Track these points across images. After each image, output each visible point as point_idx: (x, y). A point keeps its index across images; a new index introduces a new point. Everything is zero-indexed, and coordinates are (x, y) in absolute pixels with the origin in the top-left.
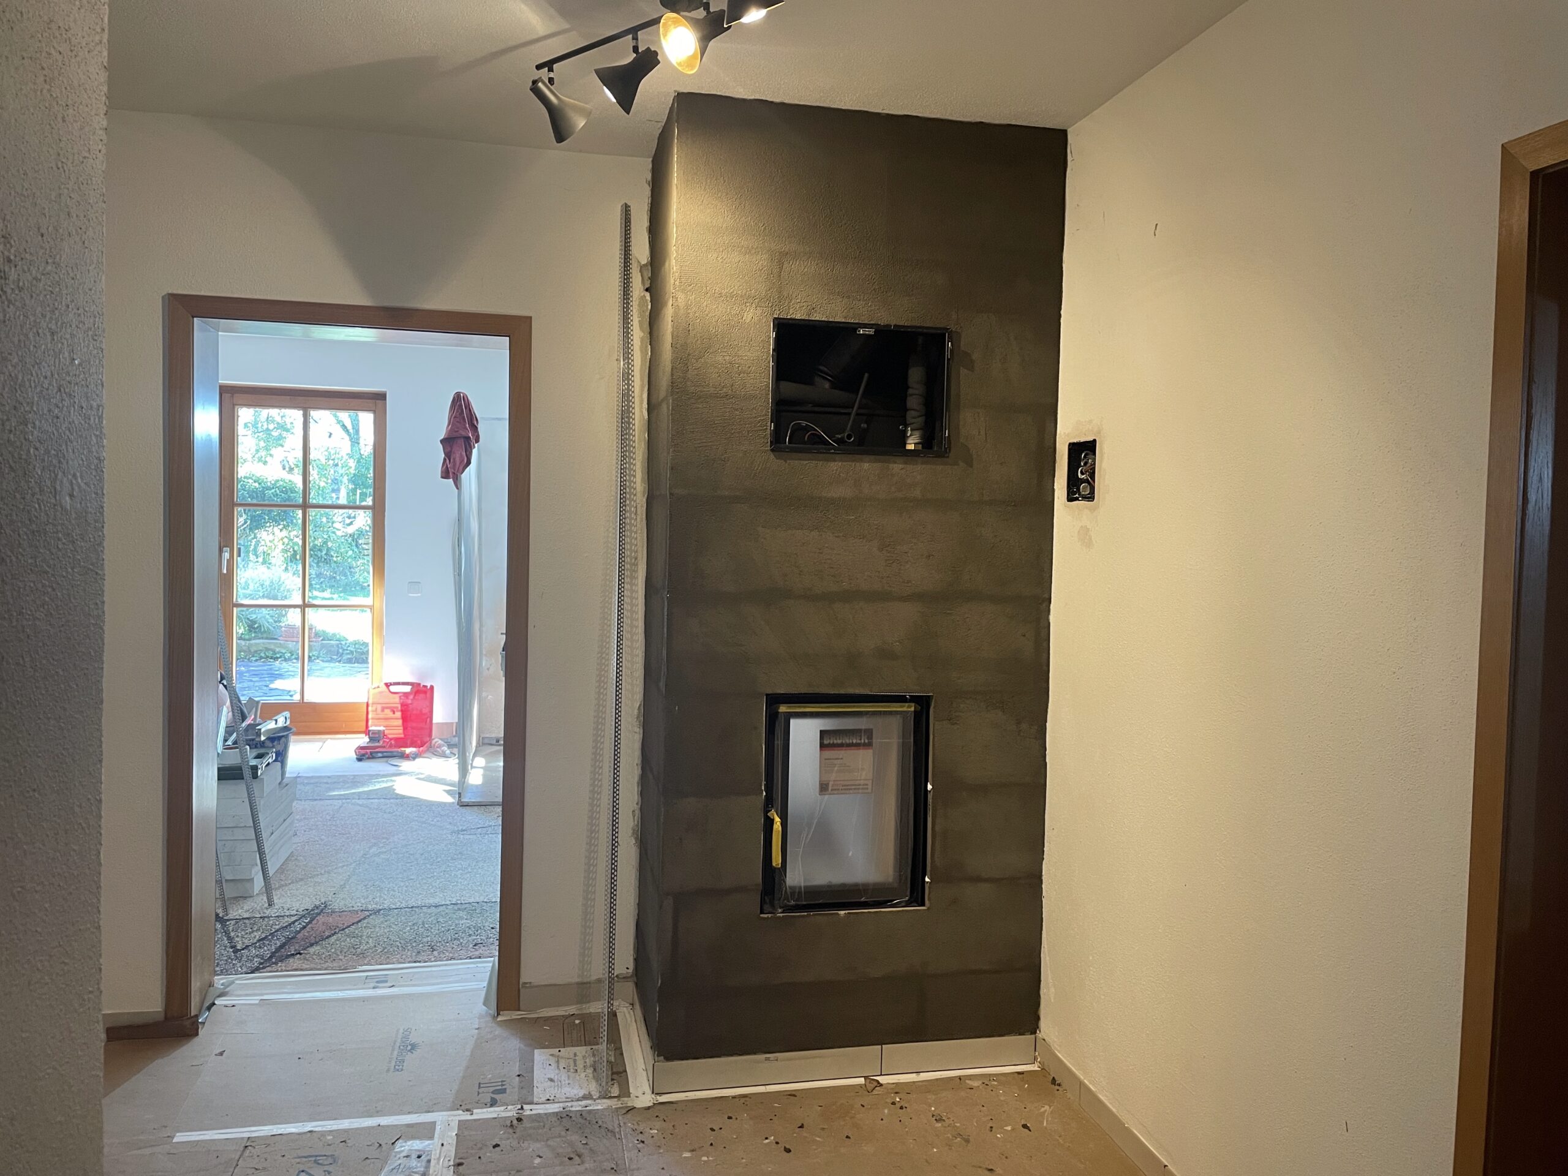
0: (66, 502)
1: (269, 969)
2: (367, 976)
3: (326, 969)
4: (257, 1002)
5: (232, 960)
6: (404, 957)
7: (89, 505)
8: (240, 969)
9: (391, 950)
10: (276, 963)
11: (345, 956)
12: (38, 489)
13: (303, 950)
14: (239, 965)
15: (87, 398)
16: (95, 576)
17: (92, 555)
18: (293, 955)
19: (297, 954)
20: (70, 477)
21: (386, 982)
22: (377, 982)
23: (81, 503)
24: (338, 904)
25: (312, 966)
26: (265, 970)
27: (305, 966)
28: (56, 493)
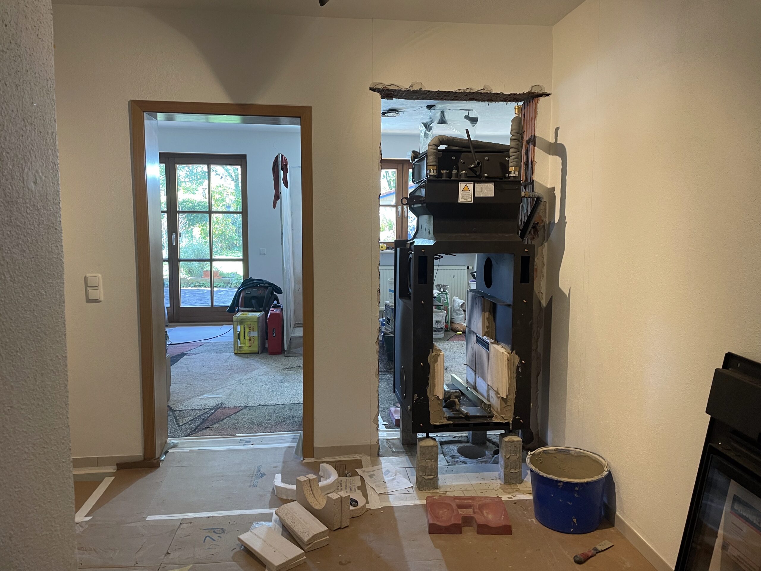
0: (32, 187)
1: (194, 435)
2: (241, 439)
3: (221, 435)
4: (188, 451)
5: (177, 430)
6: (258, 430)
7: (48, 189)
8: (181, 435)
9: (252, 426)
10: (198, 432)
11: (230, 429)
12: (10, 177)
13: (211, 426)
14: (180, 433)
15: (44, 127)
16: (55, 231)
17: (52, 218)
18: (206, 428)
19: (208, 428)
20: (34, 172)
21: (250, 442)
22: (246, 442)
23: (42, 188)
24: (227, 403)
25: (215, 434)
26: (192, 435)
27: (211, 434)
28: (23, 180)
